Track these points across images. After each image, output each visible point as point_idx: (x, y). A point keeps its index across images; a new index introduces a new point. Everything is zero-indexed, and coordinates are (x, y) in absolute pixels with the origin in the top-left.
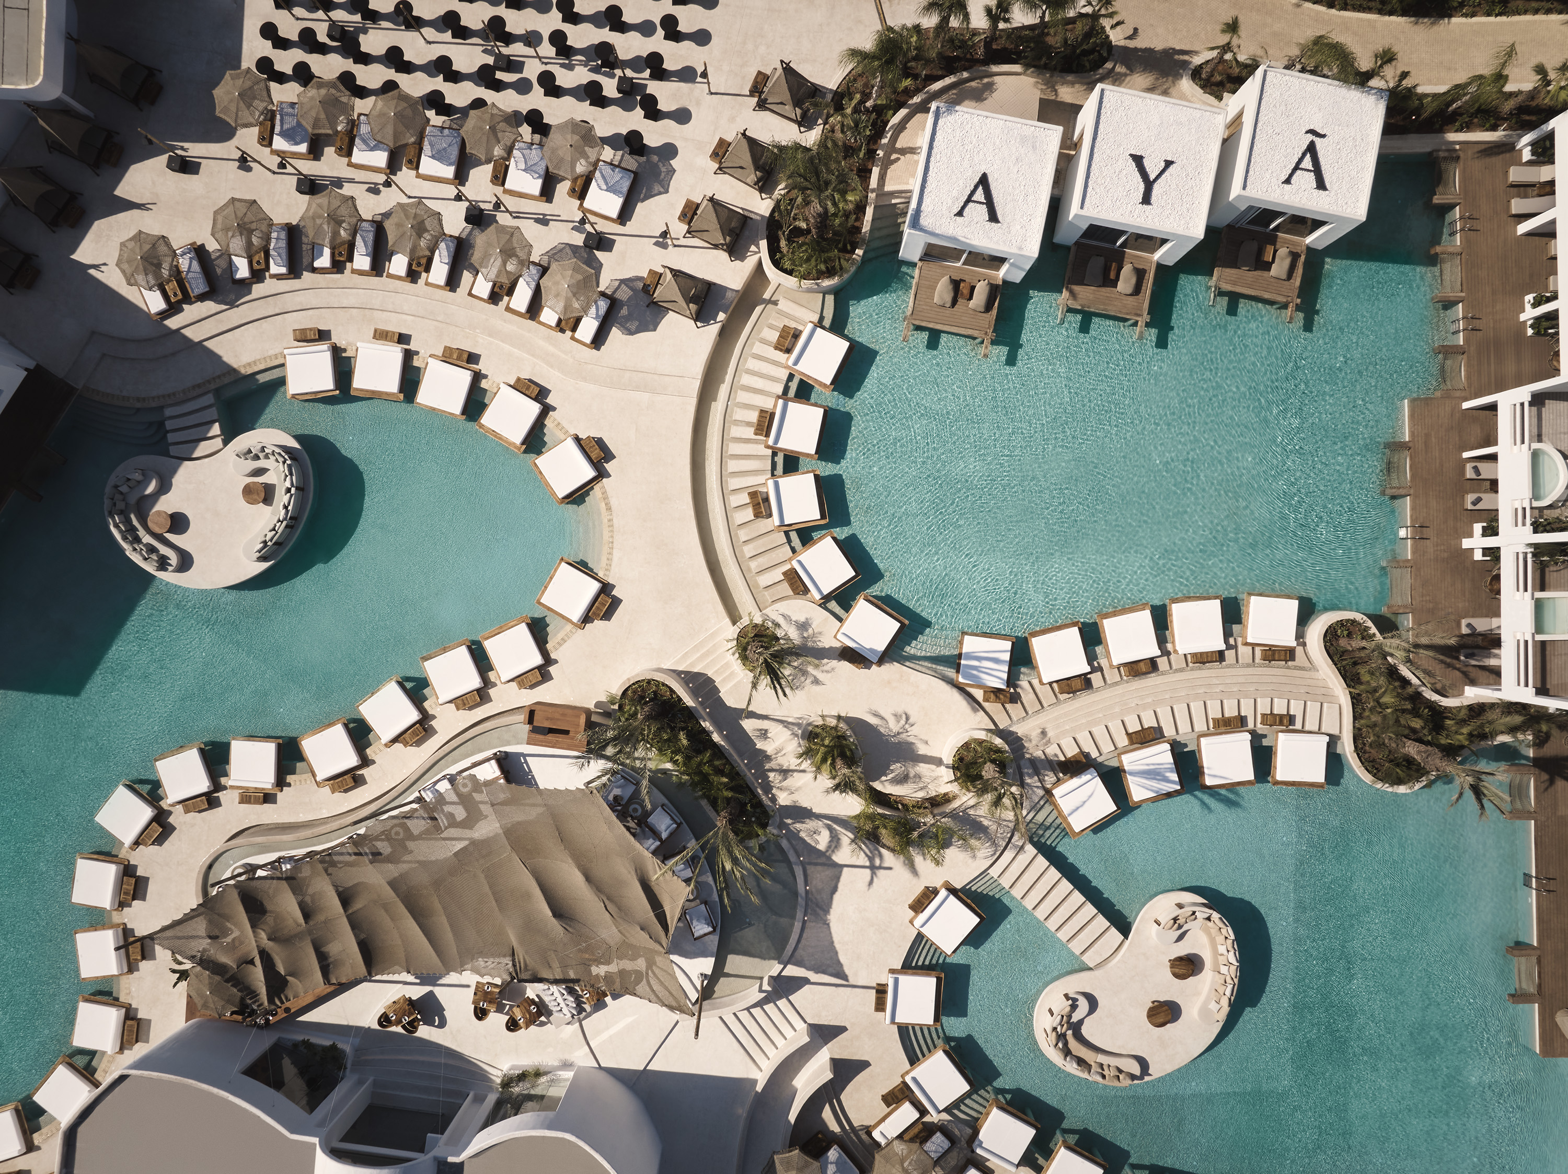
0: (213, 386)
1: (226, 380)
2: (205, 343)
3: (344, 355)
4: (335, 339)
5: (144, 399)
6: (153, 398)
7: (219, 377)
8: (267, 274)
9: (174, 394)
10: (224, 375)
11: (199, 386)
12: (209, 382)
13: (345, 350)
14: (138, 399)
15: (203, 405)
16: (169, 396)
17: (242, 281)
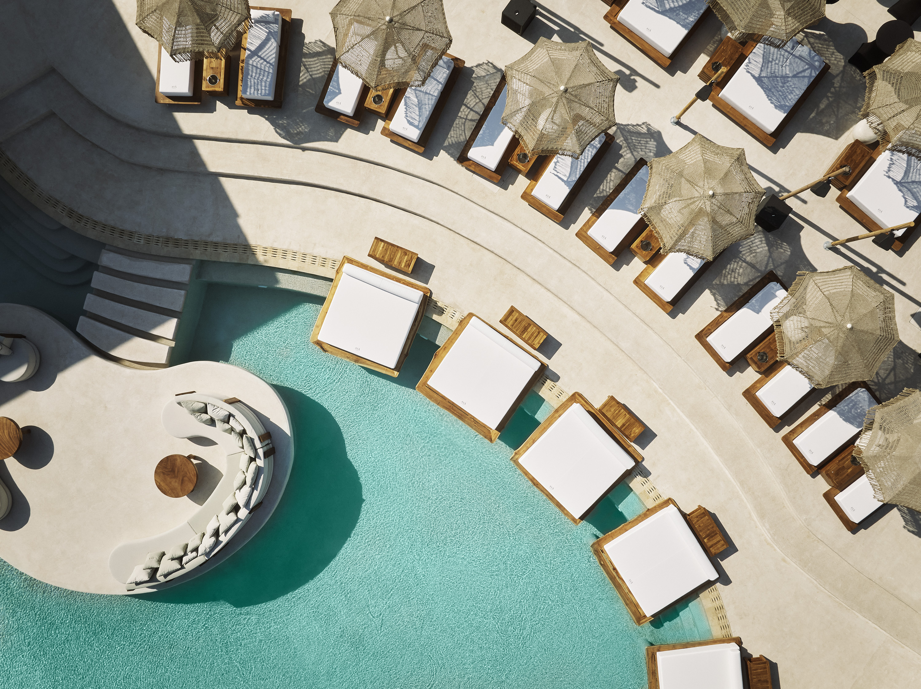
0: (197, 254)
1: (225, 257)
2: (223, 180)
3: (435, 317)
4: (434, 284)
5: (80, 217)
6: (96, 223)
7: (216, 245)
8: (380, 124)
9: (131, 234)
10: (226, 246)
11: (177, 242)
12: (196, 244)
13: (441, 311)
14: (71, 213)
15: (167, 277)
16: (122, 232)
17: (334, 115)
